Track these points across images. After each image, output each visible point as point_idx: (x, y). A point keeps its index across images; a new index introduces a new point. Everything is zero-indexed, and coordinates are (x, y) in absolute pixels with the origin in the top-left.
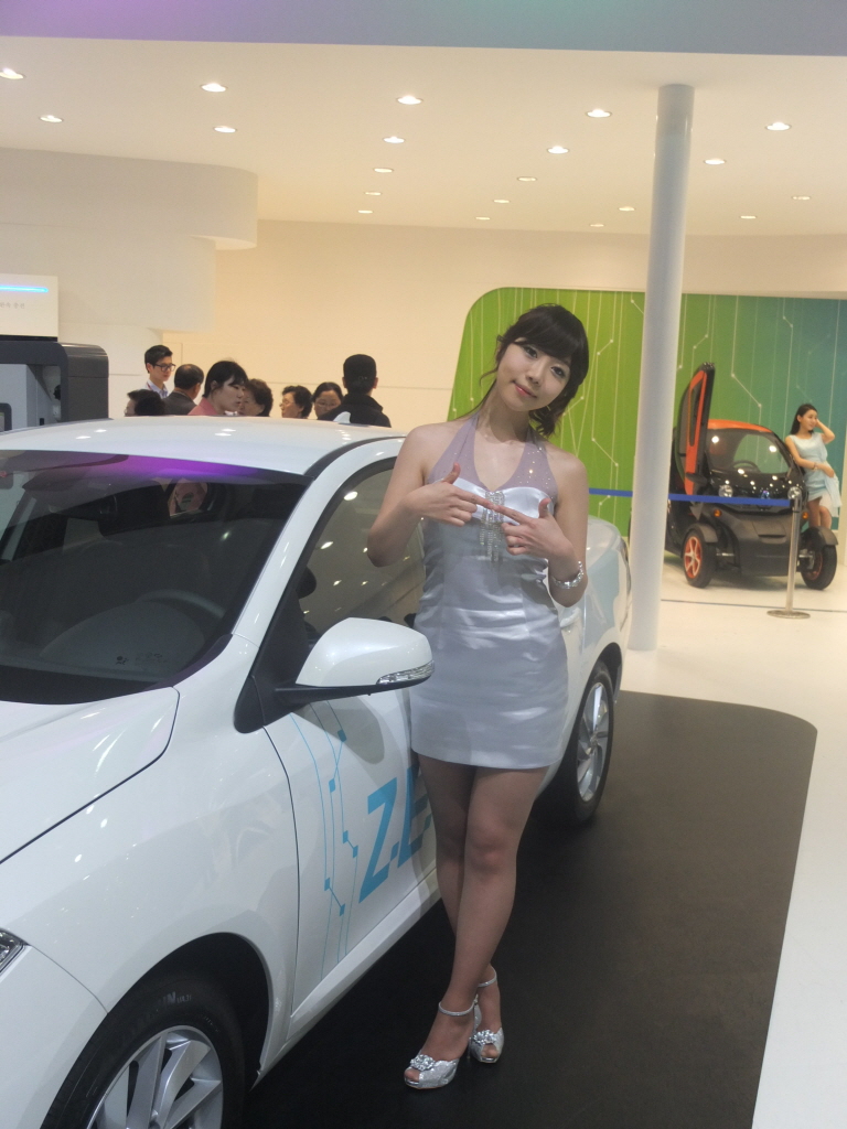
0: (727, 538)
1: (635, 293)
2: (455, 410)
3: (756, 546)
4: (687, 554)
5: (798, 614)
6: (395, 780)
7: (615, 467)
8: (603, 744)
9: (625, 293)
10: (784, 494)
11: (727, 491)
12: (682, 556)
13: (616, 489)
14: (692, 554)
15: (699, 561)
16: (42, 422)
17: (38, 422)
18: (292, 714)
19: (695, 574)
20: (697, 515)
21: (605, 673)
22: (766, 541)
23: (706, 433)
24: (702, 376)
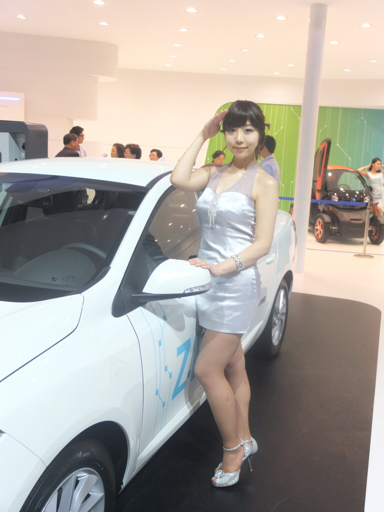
0: (335, 220)
1: (293, 106)
2: (208, 159)
3: (349, 224)
4: (316, 228)
5: (368, 256)
6: (190, 339)
7: (282, 186)
8: (283, 318)
9: (289, 105)
10: (362, 200)
11: (335, 198)
12: (314, 228)
13: (283, 196)
14: (319, 227)
15: (322, 231)
16: (16, 160)
17: (14, 159)
18: (140, 307)
19: (320, 237)
20: (321, 210)
21: (286, 285)
22: (353, 222)
23: (326, 171)
24: (325, 144)
